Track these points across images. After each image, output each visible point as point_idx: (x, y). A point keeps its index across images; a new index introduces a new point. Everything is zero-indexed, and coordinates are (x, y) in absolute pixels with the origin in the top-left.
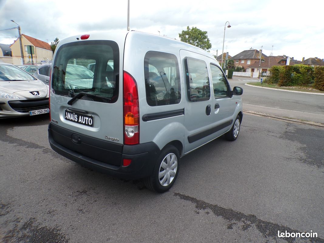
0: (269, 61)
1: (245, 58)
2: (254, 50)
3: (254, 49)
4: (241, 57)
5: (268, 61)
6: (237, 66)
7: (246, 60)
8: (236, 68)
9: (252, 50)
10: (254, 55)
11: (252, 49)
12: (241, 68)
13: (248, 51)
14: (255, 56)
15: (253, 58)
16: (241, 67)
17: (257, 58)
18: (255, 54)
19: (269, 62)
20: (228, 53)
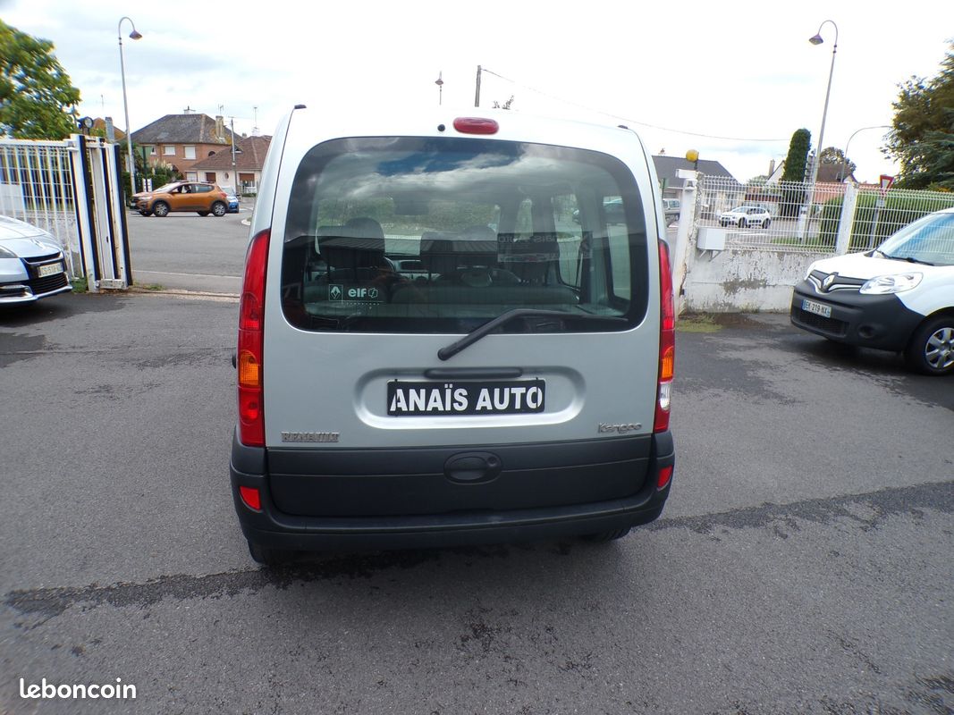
0: (255, 151)
1: (176, 140)
2: (199, 116)
3: (197, 113)
4: (163, 136)
5: (252, 153)
6: (155, 163)
7: (181, 144)
8: (154, 171)
9: (193, 116)
10: (202, 132)
11: (191, 113)
12: (168, 170)
13: (180, 116)
14: (207, 134)
15: (201, 141)
16: (170, 166)
17: (212, 140)
18: (203, 127)
19: (255, 155)
20: (109, 119)
